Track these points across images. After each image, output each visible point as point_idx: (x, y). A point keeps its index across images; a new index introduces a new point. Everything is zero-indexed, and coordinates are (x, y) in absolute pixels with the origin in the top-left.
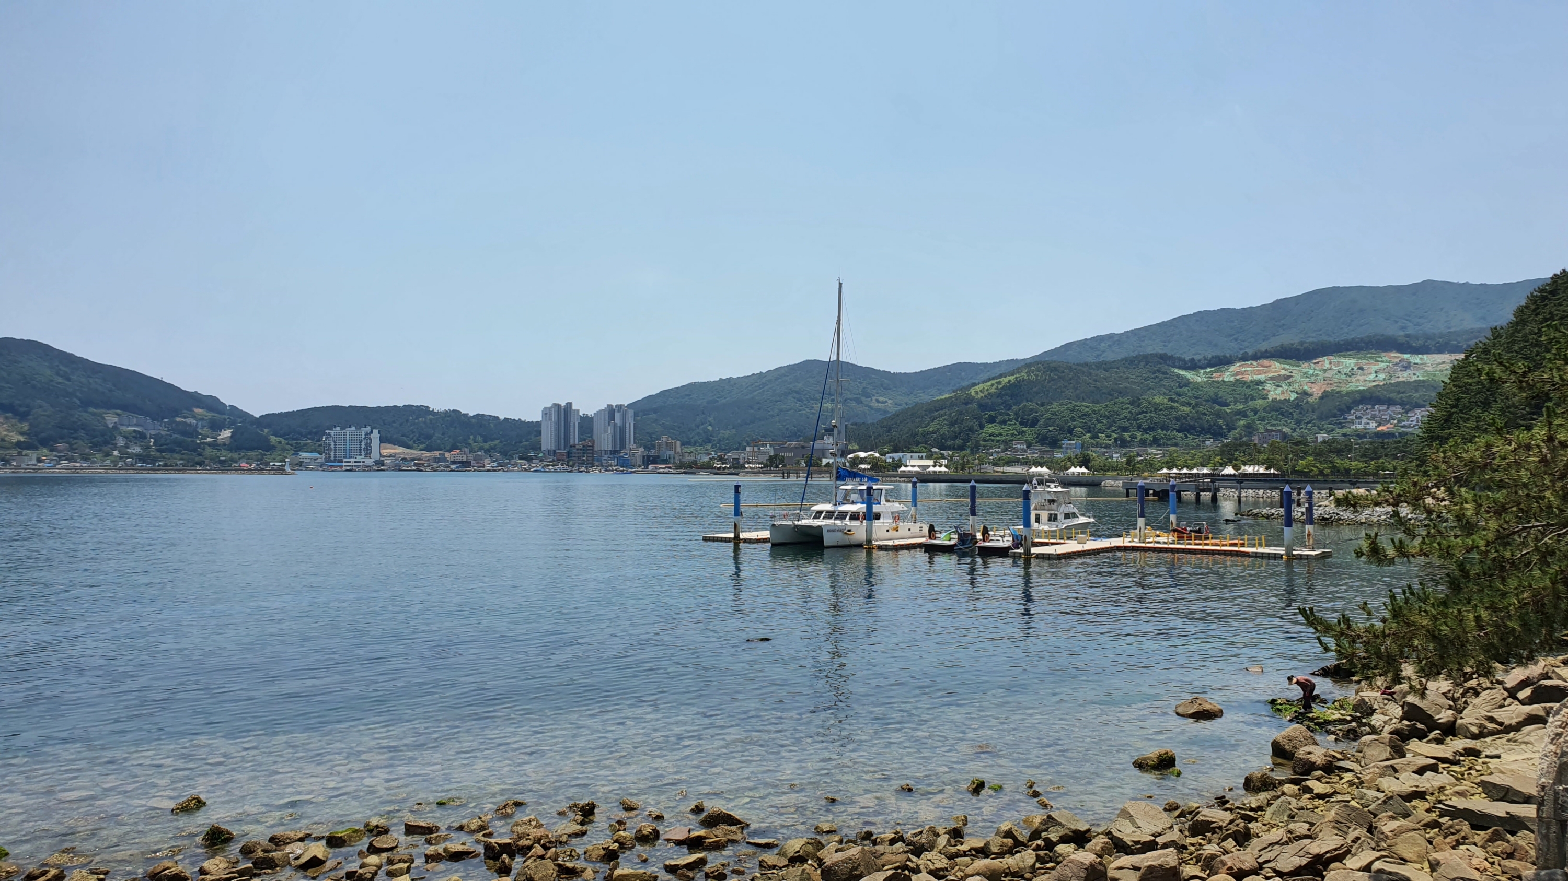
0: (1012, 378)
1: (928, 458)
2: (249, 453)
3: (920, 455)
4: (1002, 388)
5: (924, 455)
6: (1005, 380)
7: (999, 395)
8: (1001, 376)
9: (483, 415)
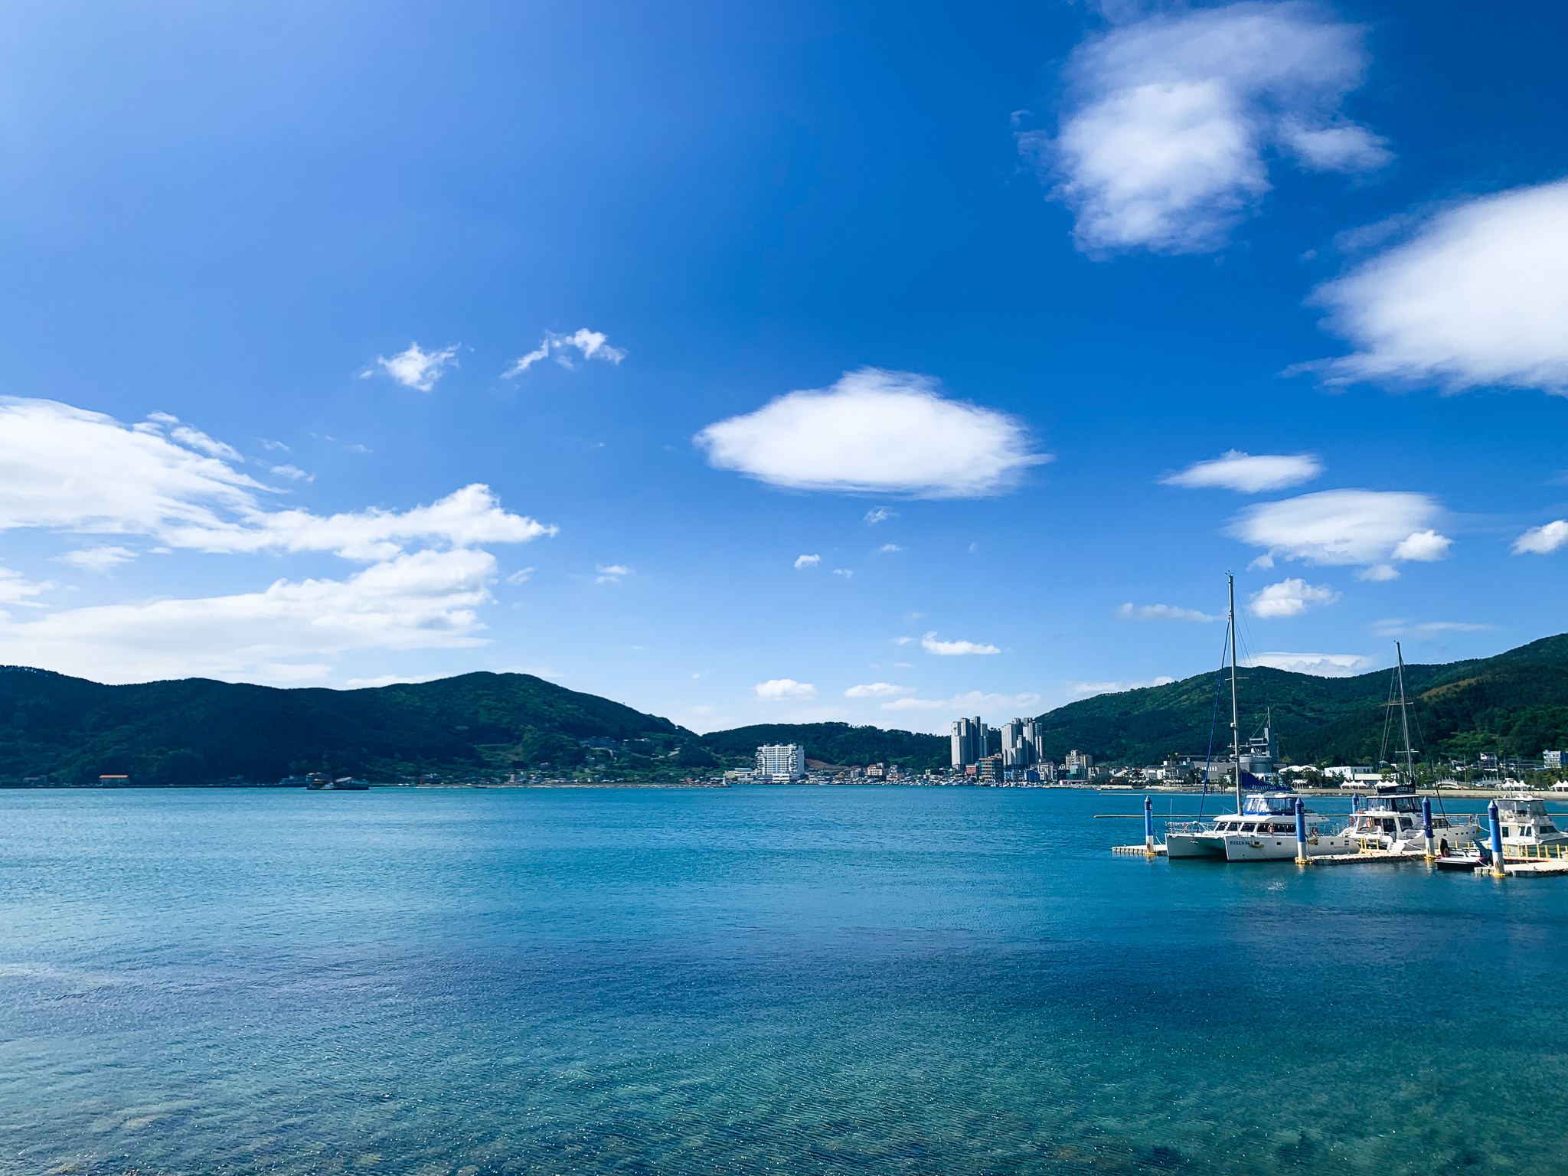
0: (1473, 681)
1: (1375, 772)
2: (693, 769)
3: (1366, 768)
4: (1461, 692)
5: (1371, 768)
6: (1463, 683)
7: (1459, 700)
8: (1459, 679)
9: (897, 731)
